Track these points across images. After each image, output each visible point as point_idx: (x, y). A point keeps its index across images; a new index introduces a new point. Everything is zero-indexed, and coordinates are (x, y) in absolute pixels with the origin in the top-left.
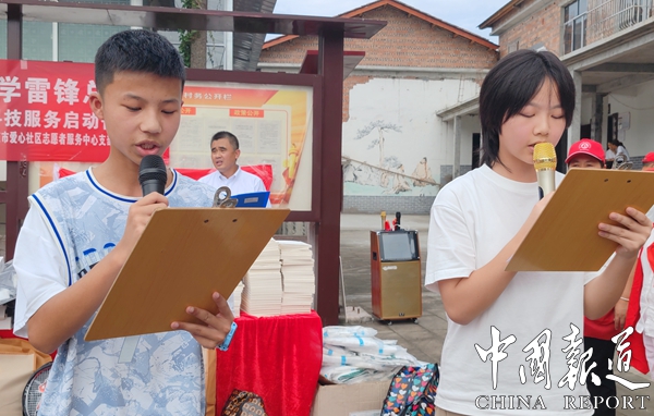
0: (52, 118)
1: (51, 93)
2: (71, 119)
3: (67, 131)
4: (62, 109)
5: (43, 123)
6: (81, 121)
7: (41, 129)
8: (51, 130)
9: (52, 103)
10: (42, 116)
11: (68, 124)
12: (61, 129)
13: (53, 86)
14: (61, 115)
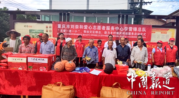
0: (133, 34)
1: (133, 29)
2: (135, 34)
3: (135, 36)
4: (134, 32)
5: (131, 34)
6: (137, 34)
7: (131, 35)
8: (132, 36)
9: (133, 31)
10: (131, 33)
11: (135, 35)
12: (134, 35)
13: (133, 28)
14: (134, 33)
